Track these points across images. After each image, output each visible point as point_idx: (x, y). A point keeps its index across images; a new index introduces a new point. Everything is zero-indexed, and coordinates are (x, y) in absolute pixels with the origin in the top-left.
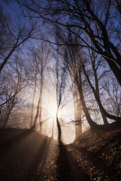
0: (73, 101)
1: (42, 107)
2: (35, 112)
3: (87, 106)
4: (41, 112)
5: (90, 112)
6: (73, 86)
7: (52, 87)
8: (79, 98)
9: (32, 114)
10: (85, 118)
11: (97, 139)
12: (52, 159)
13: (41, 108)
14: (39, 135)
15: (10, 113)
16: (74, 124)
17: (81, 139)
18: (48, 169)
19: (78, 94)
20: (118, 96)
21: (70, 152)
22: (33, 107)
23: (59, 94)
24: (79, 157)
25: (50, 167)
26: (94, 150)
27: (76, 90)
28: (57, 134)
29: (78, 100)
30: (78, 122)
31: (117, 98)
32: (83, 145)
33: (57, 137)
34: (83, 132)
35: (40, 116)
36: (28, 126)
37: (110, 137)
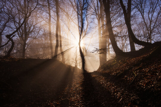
0: (98, 28)
1: (62, 35)
2: (54, 42)
3: (114, 33)
4: (61, 41)
5: (117, 39)
6: (98, 6)
7: (72, 9)
8: (105, 23)
9: (51, 44)
10: (111, 46)
11: (121, 65)
12: (77, 83)
13: (60, 36)
14: (62, 64)
15: (25, 44)
16: (99, 52)
17: (105, 66)
18: (74, 90)
19: (105, 19)
20: (153, 19)
21: (94, 78)
22: (50, 36)
23: (80, 19)
24: (102, 81)
25: (76, 89)
26: (117, 74)
27: (101, 12)
28: (81, 64)
29: (103, 25)
30: (103, 50)
31: (151, 22)
32: (107, 71)
33: (81, 66)
34: (107, 60)
35: (61, 46)
36: (49, 57)
37: (135, 62)
